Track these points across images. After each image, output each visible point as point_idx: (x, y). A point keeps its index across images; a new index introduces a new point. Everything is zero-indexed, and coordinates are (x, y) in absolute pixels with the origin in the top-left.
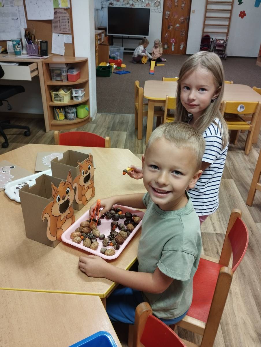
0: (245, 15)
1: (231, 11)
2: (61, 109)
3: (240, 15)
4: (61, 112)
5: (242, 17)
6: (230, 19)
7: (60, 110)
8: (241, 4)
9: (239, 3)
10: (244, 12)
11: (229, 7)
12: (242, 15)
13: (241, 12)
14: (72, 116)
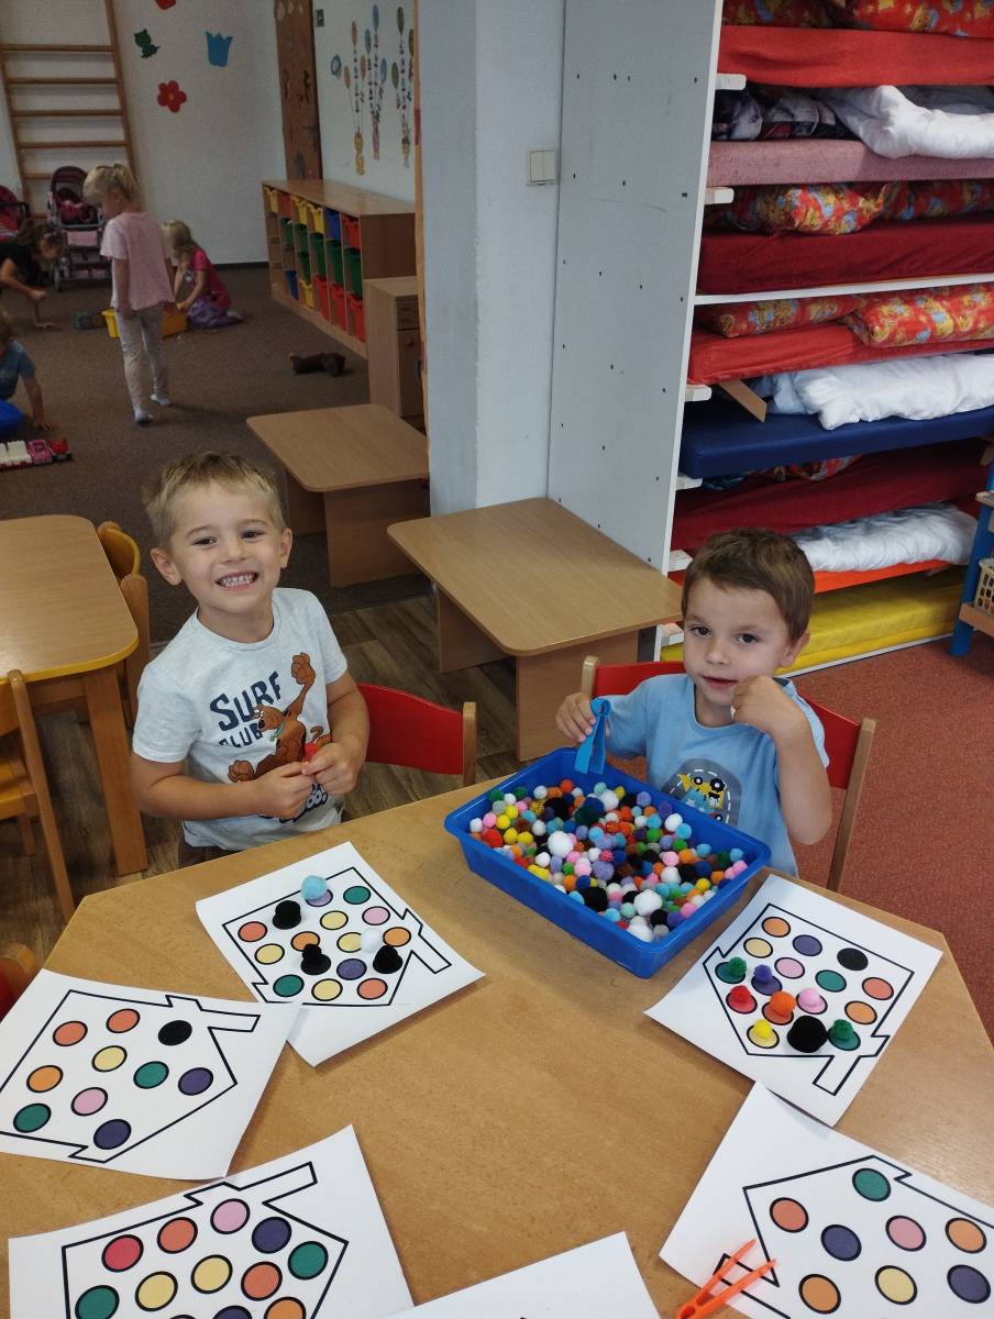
0: (182, 98)
1: (118, 84)
3: (163, 100)
5: (175, 108)
6: (123, 115)
8: (154, 56)
9: (143, 51)
10: (174, 85)
11: (106, 70)
12: (172, 97)
13: (162, 87)
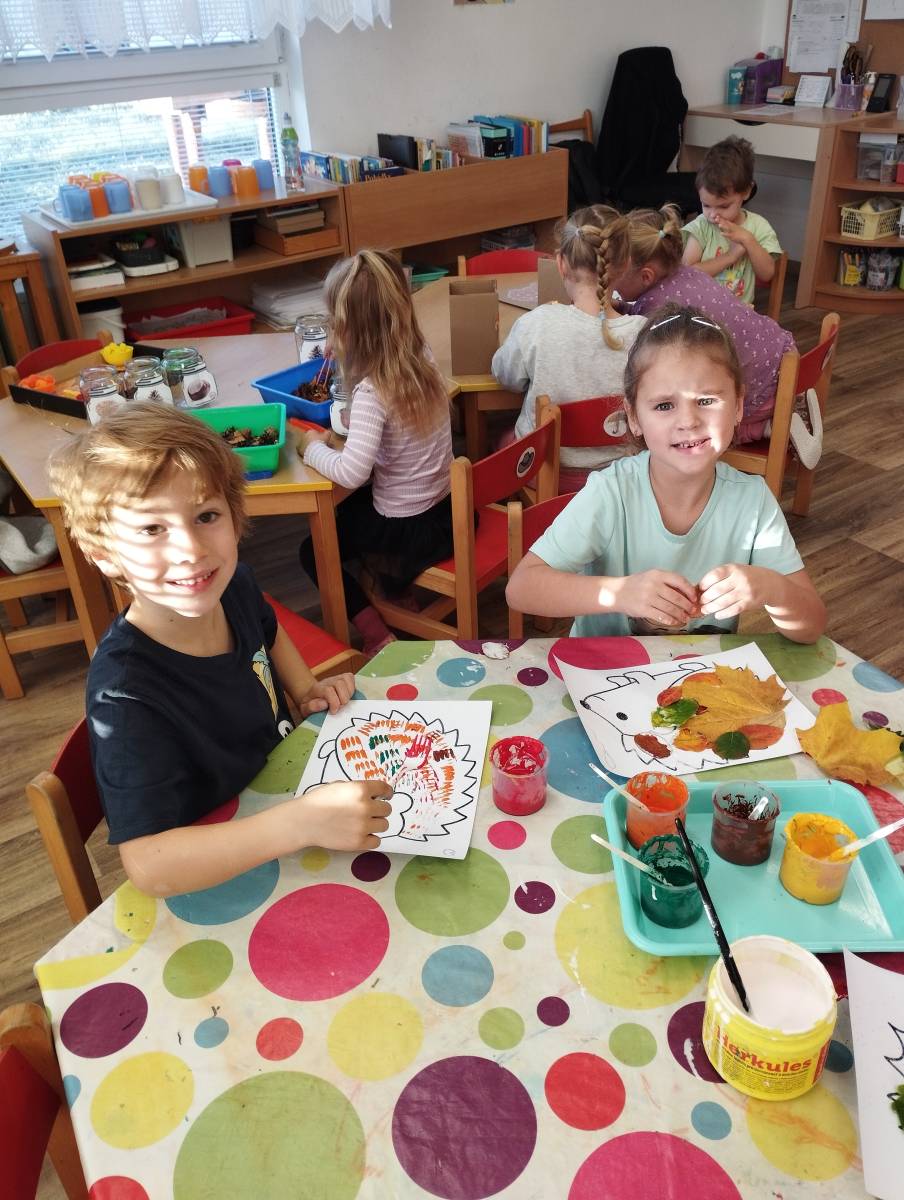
2: (857, 256)
4: (854, 264)
7: (853, 258)
14: (878, 278)
